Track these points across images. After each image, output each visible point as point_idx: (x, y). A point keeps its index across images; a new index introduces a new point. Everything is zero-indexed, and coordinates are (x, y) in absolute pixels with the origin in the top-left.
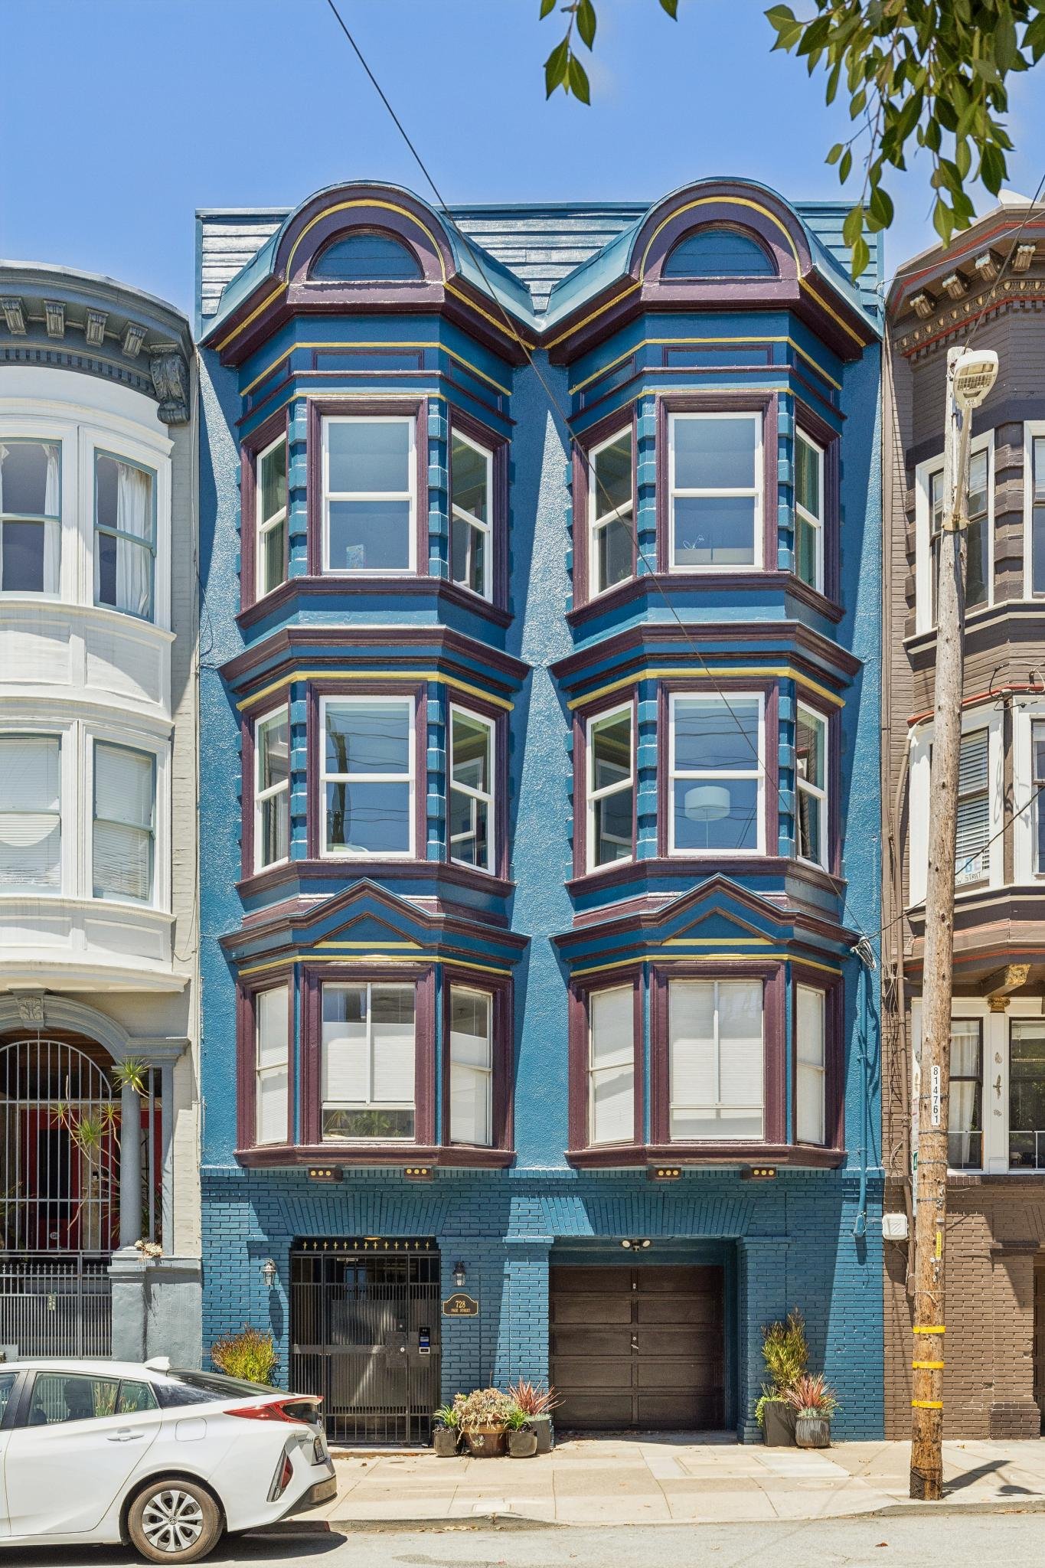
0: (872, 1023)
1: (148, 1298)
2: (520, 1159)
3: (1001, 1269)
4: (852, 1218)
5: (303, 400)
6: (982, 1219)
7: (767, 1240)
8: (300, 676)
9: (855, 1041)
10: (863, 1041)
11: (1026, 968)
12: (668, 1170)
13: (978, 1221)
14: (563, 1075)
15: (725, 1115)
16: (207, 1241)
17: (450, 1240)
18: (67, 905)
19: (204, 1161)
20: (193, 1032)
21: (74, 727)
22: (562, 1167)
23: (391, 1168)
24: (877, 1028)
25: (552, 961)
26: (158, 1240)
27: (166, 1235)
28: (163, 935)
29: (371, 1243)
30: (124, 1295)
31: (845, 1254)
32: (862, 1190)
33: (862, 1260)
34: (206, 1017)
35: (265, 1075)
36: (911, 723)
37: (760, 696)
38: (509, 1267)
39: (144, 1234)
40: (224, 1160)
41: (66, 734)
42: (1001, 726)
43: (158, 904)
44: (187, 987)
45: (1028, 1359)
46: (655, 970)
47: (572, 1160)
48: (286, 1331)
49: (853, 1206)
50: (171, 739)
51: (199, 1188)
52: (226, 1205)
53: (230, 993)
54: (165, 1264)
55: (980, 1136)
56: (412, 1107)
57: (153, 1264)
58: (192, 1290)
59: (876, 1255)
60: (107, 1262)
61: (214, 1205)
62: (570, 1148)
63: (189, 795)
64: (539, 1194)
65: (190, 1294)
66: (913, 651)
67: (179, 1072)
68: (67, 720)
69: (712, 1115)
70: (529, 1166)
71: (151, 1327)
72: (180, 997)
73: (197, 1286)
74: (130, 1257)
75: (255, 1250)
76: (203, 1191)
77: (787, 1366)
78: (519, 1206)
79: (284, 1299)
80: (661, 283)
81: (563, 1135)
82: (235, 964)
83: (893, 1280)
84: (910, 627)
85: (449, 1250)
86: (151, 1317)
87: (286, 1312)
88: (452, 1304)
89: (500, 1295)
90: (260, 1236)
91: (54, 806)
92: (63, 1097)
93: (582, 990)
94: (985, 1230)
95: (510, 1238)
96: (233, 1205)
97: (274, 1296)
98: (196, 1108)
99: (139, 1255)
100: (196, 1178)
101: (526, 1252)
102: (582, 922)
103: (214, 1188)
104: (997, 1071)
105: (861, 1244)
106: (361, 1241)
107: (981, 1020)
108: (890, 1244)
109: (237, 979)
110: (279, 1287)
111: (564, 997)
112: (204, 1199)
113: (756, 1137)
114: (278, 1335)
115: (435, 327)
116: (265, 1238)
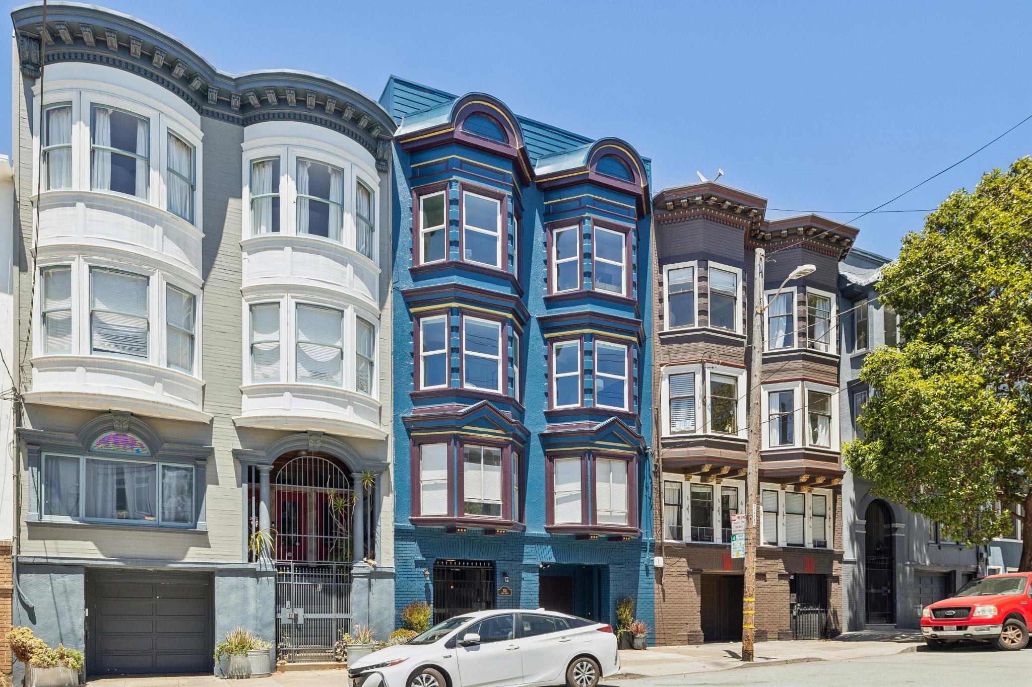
0: (650, 481)
1: (370, 586)
2: (527, 528)
3: (691, 579)
4: (645, 557)
5: (457, 181)
6: (685, 560)
7: (617, 566)
8: (454, 305)
9: (645, 488)
10: (647, 487)
11: (710, 465)
12: (595, 536)
13: (684, 561)
14: (543, 493)
15: (614, 514)
16: (396, 559)
17: (501, 562)
18: (347, 394)
19: (395, 521)
20: (390, 458)
21: (349, 308)
22: (543, 532)
23: (477, 529)
24: (651, 483)
25: (539, 443)
26: (373, 558)
27: (377, 556)
28: (377, 411)
29: (449, 562)
30: (357, 584)
31: (642, 573)
32: (648, 547)
33: (647, 575)
34: (396, 454)
35: (424, 483)
36: (662, 365)
37: (626, 347)
38: (524, 575)
39: (365, 555)
40: (405, 521)
41: (345, 311)
42: (701, 373)
43: (375, 395)
44: (387, 438)
45: (699, 614)
46: (592, 453)
47: (547, 529)
48: (432, 602)
49: (644, 553)
50: (379, 319)
51: (393, 534)
52: (405, 543)
53: (407, 443)
54: (379, 570)
55: (681, 528)
56: (500, 503)
57: (373, 569)
58: (390, 582)
59: (652, 572)
60: (351, 568)
61: (400, 542)
62: (547, 524)
63: (389, 347)
64: (535, 543)
65: (389, 584)
66: (662, 337)
67: (383, 479)
68: (347, 304)
69: (608, 514)
70: (531, 531)
71: (371, 600)
72: (384, 442)
73: (392, 580)
74: (361, 566)
75: (419, 564)
76: (395, 535)
77: (629, 617)
78: (528, 548)
79: (431, 587)
80: (596, 173)
81: (544, 518)
82: (409, 431)
83: (658, 583)
84: (662, 328)
85: (500, 567)
86: (371, 595)
87: (432, 593)
88: (501, 591)
89: (520, 587)
90: (420, 558)
91: (339, 344)
92: (325, 486)
93: (551, 457)
94: (686, 564)
95: (524, 562)
96: (408, 543)
97: (427, 585)
98: (392, 496)
99: (367, 565)
100: (392, 529)
101: (530, 568)
102: (552, 429)
103: (400, 534)
104: (687, 503)
105: (647, 567)
106: (445, 561)
107: (681, 483)
108: (657, 569)
109: (410, 437)
110: (430, 582)
111: (543, 459)
112: (395, 539)
113: (624, 523)
114: (429, 604)
115: (510, 165)
116: (424, 559)
